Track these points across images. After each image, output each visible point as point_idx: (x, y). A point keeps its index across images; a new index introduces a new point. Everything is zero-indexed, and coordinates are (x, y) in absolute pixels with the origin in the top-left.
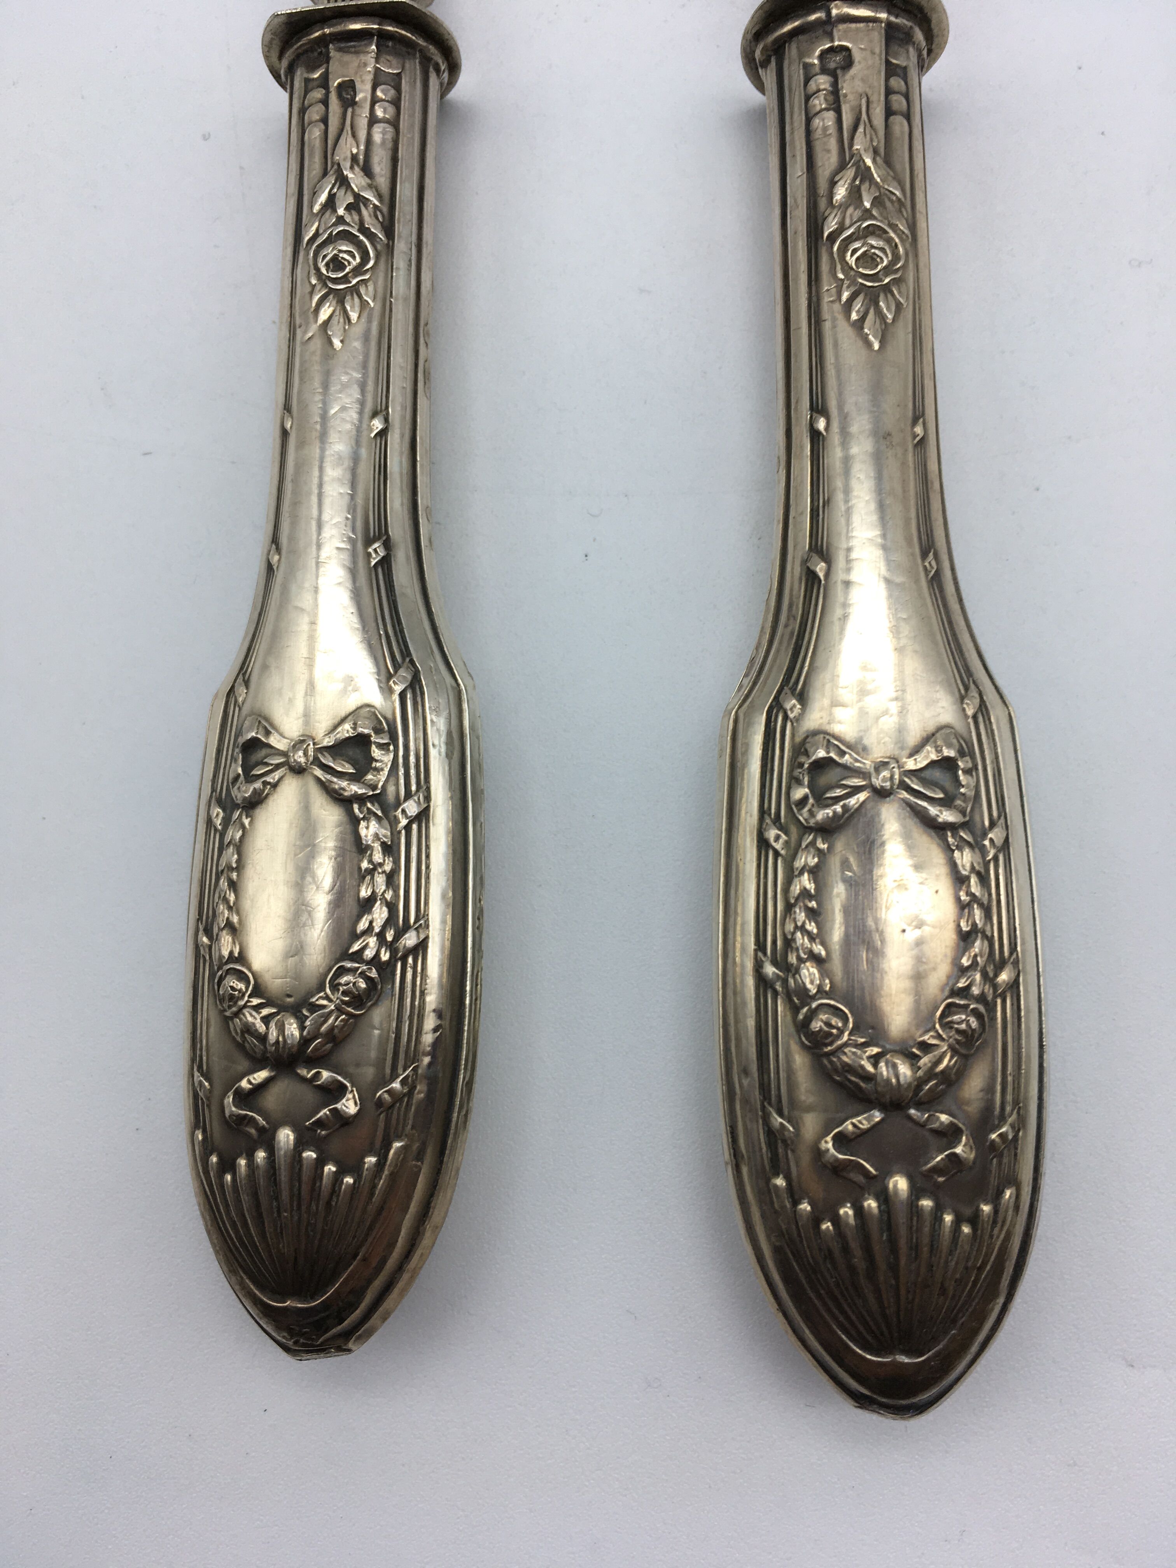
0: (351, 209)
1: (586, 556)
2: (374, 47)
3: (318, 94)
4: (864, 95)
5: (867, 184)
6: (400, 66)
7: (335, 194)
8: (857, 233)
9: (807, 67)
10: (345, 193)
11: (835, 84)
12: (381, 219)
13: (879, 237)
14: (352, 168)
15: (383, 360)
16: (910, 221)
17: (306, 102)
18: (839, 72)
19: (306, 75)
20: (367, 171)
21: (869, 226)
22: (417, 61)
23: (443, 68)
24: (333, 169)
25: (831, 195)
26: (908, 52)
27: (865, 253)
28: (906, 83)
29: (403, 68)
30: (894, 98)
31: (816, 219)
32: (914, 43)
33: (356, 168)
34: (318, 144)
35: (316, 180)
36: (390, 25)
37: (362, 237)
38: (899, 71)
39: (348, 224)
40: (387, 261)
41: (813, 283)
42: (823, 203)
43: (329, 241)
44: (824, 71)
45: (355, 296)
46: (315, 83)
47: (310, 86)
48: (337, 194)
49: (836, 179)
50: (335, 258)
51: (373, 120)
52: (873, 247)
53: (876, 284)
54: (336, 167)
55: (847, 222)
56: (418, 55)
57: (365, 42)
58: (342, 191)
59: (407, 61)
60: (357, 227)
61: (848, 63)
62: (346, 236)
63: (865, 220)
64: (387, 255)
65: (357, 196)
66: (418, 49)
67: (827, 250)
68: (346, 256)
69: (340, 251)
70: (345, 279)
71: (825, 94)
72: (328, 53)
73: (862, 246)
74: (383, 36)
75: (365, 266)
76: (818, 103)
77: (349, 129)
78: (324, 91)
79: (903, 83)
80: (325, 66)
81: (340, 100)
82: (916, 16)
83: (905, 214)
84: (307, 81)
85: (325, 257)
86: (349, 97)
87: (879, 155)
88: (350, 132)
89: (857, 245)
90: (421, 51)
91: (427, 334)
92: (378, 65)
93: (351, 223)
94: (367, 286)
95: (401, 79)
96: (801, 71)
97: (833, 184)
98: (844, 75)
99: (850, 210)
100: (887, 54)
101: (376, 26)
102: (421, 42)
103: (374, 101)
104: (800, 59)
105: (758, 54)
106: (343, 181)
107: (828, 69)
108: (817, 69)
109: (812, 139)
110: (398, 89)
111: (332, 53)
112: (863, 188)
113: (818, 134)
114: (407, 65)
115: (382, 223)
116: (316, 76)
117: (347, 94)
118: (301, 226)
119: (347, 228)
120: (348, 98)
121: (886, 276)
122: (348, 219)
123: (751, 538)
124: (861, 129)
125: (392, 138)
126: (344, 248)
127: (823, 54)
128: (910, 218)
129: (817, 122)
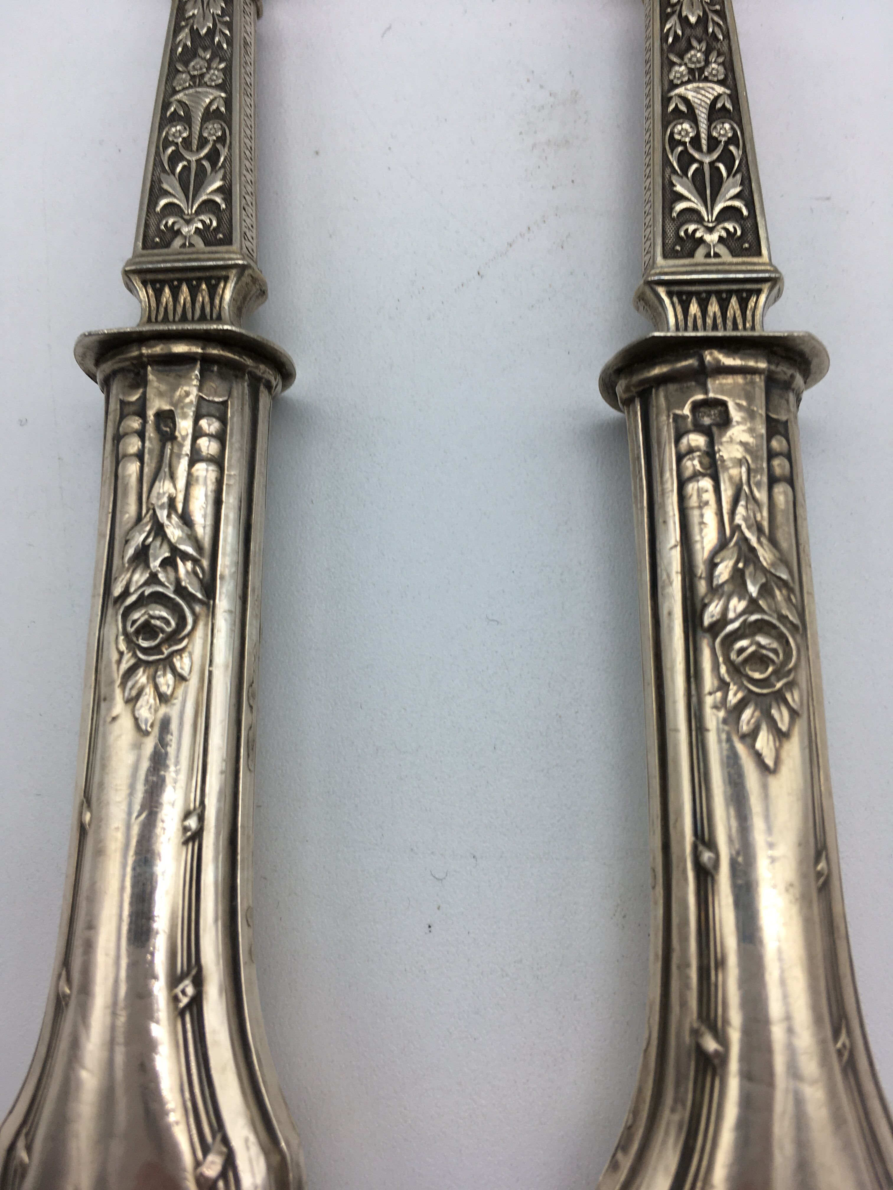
0: (167, 565)
1: (430, 927)
2: (197, 372)
3: (135, 424)
4: (744, 461)
5: (751, 568)
6: (227, 394)
7: (149, 546)
8: (742, 630)
9: (677, 418)
10: (161, 545)
11: (711, 443)
12: (201, 576)
13: (767, 634)
14: (169, 516)
15: (200, 733)
16: (800, 608)
17: (121, 429)
18: (715, 429)
19: (121, 397)
20: (186, 520)
21: (756, 621)
22: (246, 384)
23: (274, 383)
24: (148, 516)
25: (710, 577)
26: (788, 401)
27: (753, 653)
28: (788, 441)
29: (230, 395)
30: (776, 462)
31: (693, 604)
32: (793, 390)
33: (173, 516)
34: (133, 481)
35: (129, 525)
36: (214, 348)
37: (178, 600)
38: (781, 429)
39: (162, 584)
40: (206, 625)
41: (692, 680)
42: (702, 587)
43: (141, 602)
44: (699, 428)
45: (168, 670)
46: (132, 408)
47: (126, 410)
48: (152, 547)
49: (717, 560)
50: (147, 624)
51: (195, 457)
52: (763, 647)
53: (765, 691)
54: (151, 512)
55: (731, 615)
56: (247, 377)
57: (188, 366)
58: (158, 543)
59: (234, 385)
60: (172, 588)
61: (725, 422)
62: (159, 598)
63: (752, 613)
64: (207, 616)
65: (174, 550)
66: (247, 371)
67: (708, 644)
68: (158, 623)
69: (152, 617)
70: (156, 649)
71: (699, 456)
72: (146, 375)
73: (750, 645)
74: (206, 361)
75: (180, 633)
76: (692, 464)
77: (167, 470)
78: (140, 421)
79: (784, 442)
80: (141, 391)
81: (158, 433)
82: (795, 361)
83: (794, 600)
84: (123, 403)
85: (134, 622)
86: (168, 430)
87: (764, 534)
88: (168, 474)
89: (744, 643)
90: (250, 373)
91: (252, 695)
92: (201, 394)
93: (167, 584)
94: (181, 657)
95: (226, 407)
96: (672, 426)
97: (712, 565)
98: (721, 436)
99: (734, 601)
100: (767, 409)
101: (200, 351)
102: (249, 362)
103: (197, 434)
104: (669, 410)
105: (620, 389)
106: (159, 530)
107: (703, 426)
108: (690, 426)
109: (685, 505)
110: (223, 420)
111: (151, 377)
112: (747, 573)
113: (693, 502)
114: (235, 393)
115: (201, 581)
116: (134, 398)
117: (166, 426)
118: (110, 579)
119: (160, 589)
120: (167, 432)
121: (779, 680)
122: (162, 577)
123: (614, 915)
124: (742, 503)
125: (216, 478)
126: (157, 613)
127: (696, 407)
128: (799, 605)
129: (691, 488)
